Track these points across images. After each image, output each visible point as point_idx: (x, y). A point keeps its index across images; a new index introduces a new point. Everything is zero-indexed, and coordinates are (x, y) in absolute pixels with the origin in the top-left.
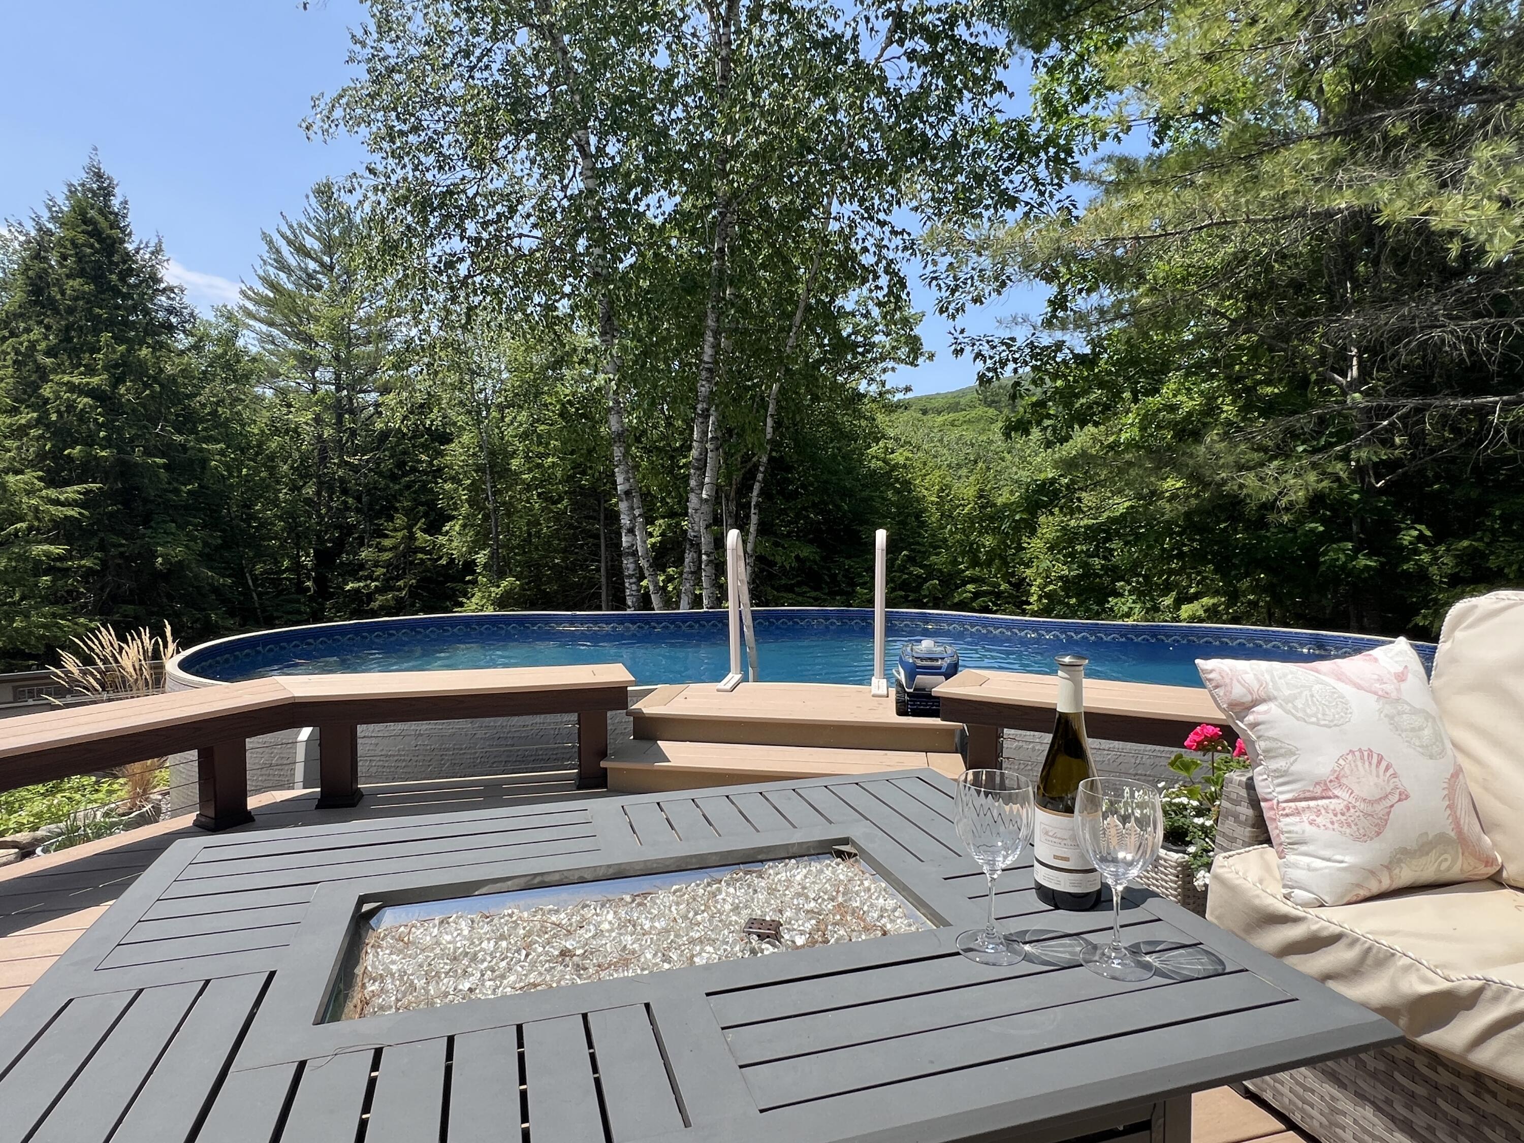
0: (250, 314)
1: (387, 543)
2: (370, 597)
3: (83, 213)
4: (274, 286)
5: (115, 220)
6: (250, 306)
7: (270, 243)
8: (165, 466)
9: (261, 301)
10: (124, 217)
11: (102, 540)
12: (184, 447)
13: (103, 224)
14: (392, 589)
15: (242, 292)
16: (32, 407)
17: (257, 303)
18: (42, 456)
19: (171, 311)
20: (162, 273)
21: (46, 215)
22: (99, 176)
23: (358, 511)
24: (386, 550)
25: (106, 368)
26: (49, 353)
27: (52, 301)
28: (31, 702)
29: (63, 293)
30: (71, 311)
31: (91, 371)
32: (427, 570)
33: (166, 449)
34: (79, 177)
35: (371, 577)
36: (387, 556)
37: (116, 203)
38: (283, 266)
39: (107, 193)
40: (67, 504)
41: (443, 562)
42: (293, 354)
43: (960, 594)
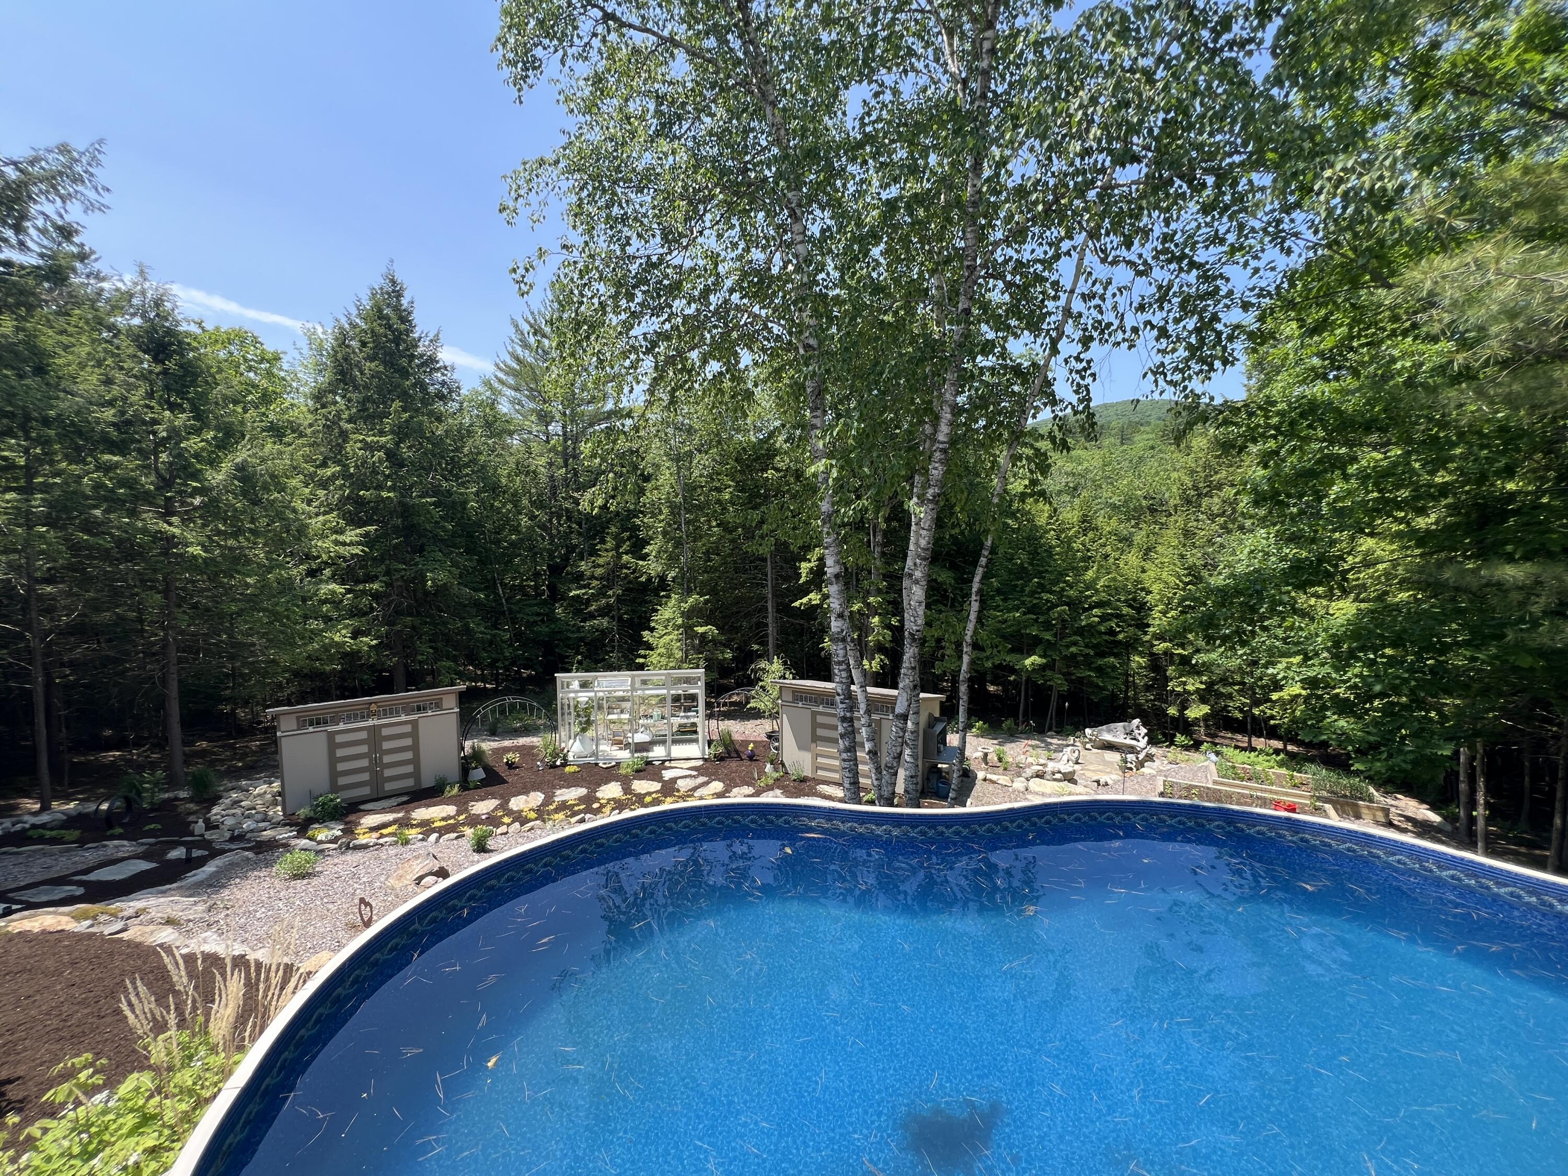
0: (500, 381)
1: (601, 561)
2: (588, 603)
3: (380, 310)
4: (518, 360)
5: (405, 318)
6: (501, 375)
7: (516, 326)
8: (434, 504)
9: (510, 372)
10: (410, 313)
11: (388, 566)
12: (449, 493)
13: (394, 320)
14: (605, 595)
15: (497, 365)
16: (338, 462)
17: (507, 374)
18: (343, 501)
19: (443, 383)
20: (440, 356)
21: (354, 312)
22: (393, 282)
23: (580, 534)
24: (599, 566)
25: (392, 432)
26: (349, 421)
27: (353, 379)
28: (311, 729)
29: (362, 373)
30: (366, 387)
31: (382, 433)
32: (630, 582)
33: (436, 491)
34: (379, 282)
35: (587, 586)
36: (599, 571)
37: (405, 302)
38: (525, 345)
39: (399, 295)
40: (351, 544)
41: (643, 579)
42: (533, 410)
43: (1088, 617)
